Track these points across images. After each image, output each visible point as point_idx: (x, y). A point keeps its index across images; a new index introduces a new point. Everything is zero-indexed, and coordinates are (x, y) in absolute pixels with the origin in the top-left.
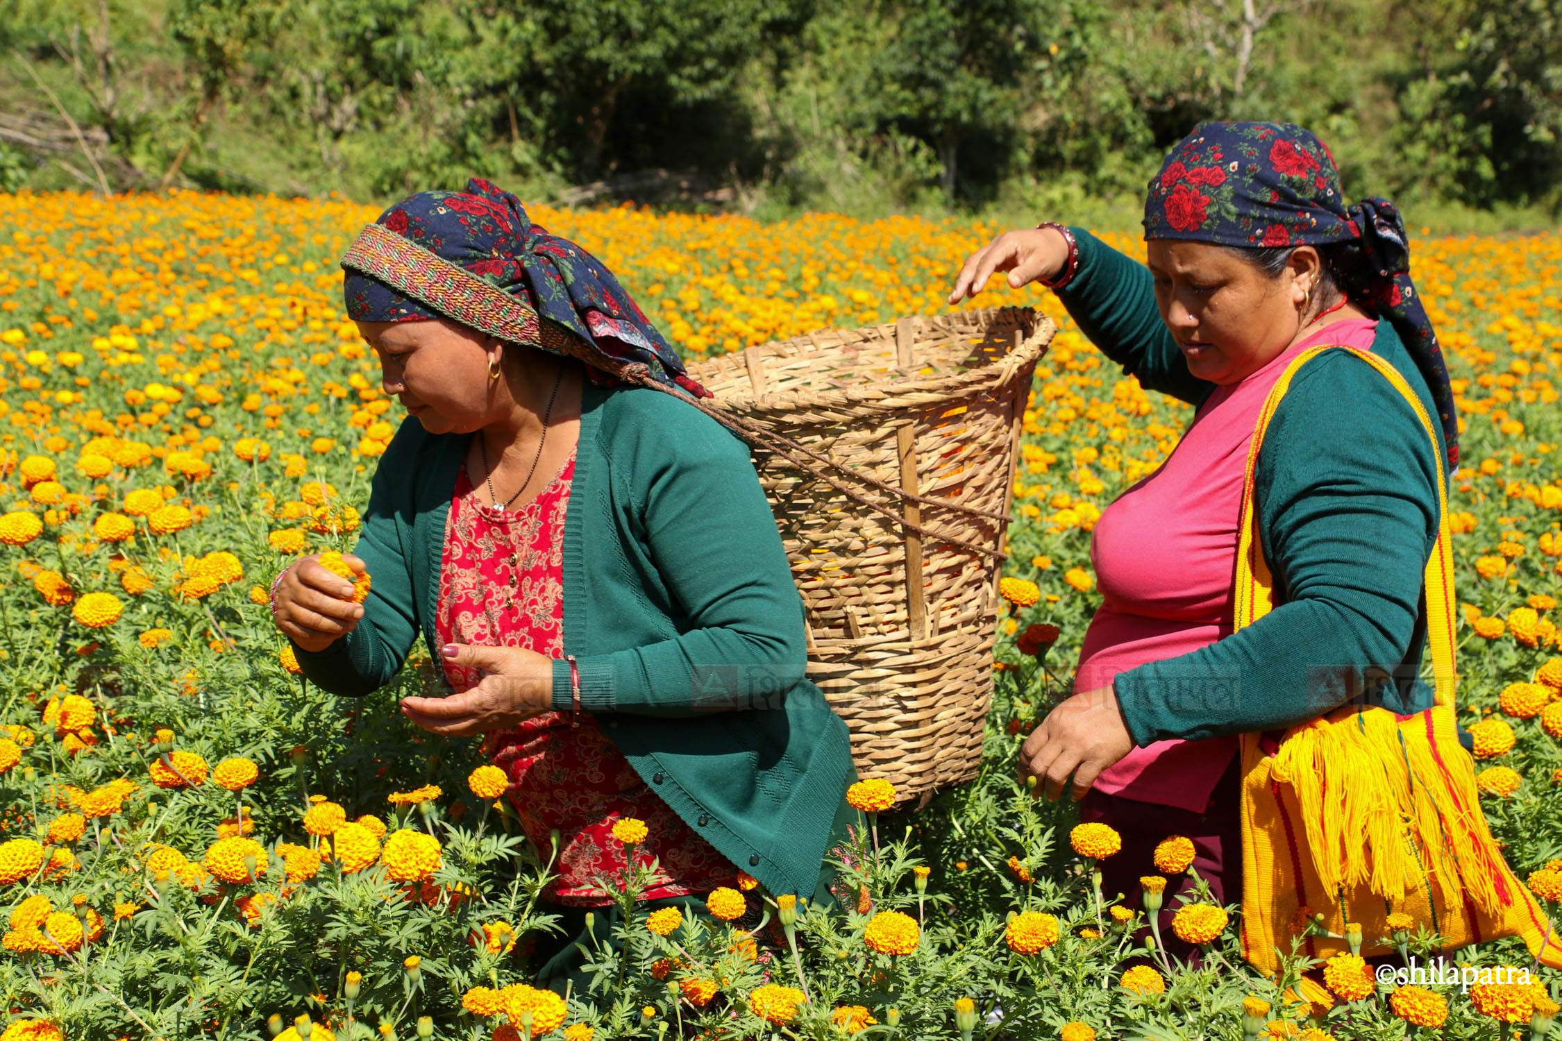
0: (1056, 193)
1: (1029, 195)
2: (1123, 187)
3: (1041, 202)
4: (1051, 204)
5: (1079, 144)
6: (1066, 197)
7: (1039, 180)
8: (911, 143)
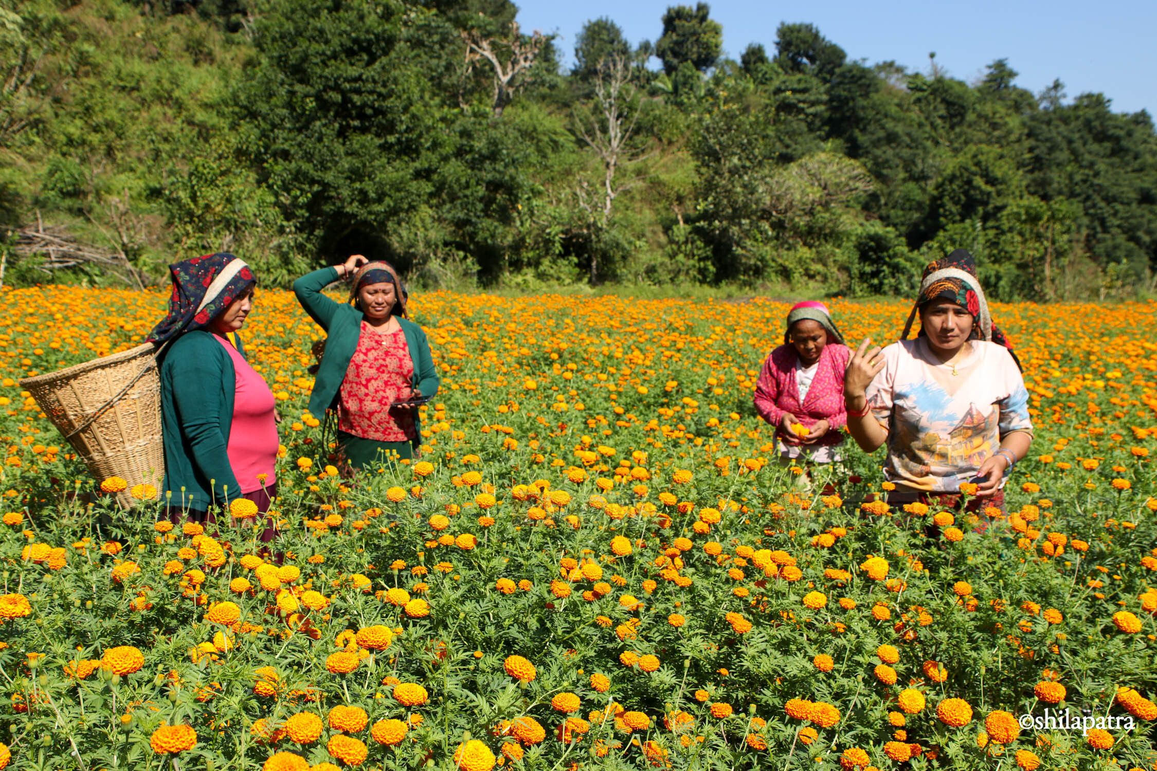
0: (519, 279)
1: (507, 281)
2: (552, 276)
3: (513, 284)
4: (518, 284)
5: (531, 254)
6: (525, 281)
7: (511, 272)
8: (461, 254)
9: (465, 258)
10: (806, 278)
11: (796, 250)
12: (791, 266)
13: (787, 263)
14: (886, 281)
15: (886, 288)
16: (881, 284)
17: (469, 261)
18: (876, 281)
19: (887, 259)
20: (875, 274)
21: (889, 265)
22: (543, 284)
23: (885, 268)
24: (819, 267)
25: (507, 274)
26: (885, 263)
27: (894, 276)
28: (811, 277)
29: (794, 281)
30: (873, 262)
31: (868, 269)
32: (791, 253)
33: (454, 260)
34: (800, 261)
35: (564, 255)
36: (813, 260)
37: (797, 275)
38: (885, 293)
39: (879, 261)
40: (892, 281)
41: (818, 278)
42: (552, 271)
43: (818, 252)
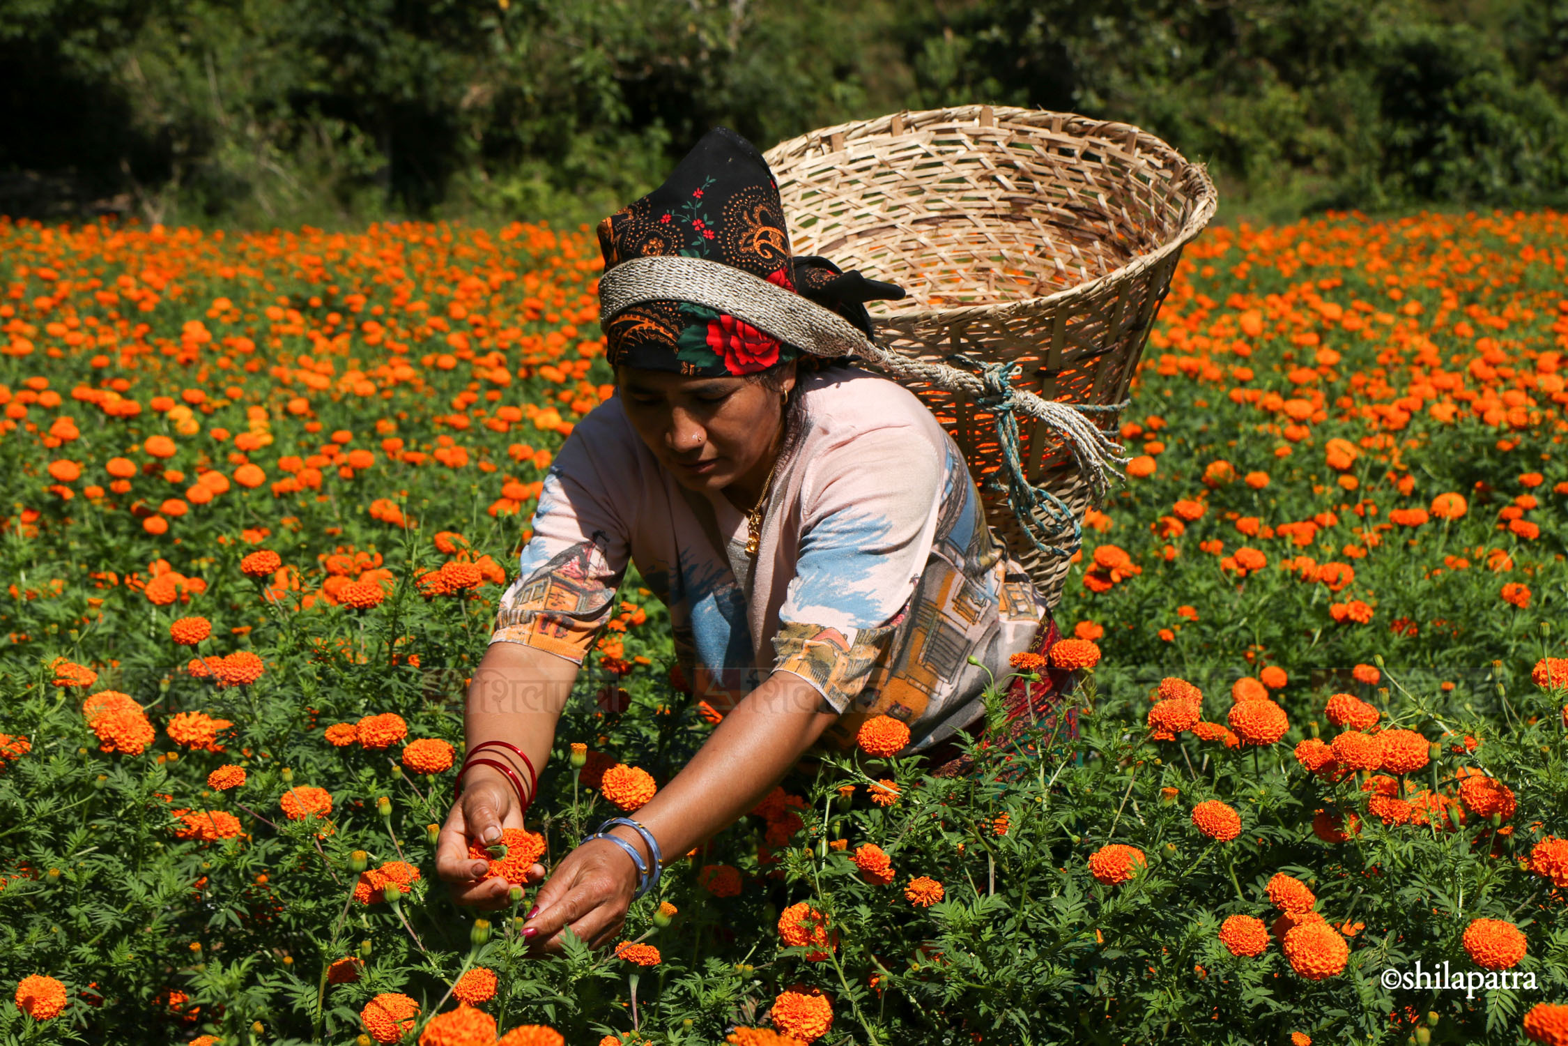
9: (346, 137)
10: (1285, 166)
11: (1259, 96)
12: (1244, 136)
13: (1233, 130)
14: (1449, 166)
15: (1446, 184)
16: (1437, 172)
17: (356, 144)
18: (1423, 168)
19: (1452, 108)
20: (1422, 148)
21: (1457, 124)
22: (574, 201)
23: (1447, 131)
24: (1323, 137)
25: (481, 176)
26: (1448, 118)
27: (1470, 152)
28: (1302, 162)
29: (1254, 175)
30: (1415, 117)
31: (1403, 135)
32: (1245, 103)
33: (320, 142)
34: (1269, 124)
35: (637, 123)
36: (1307, 118)
37: (1260, 159)
38: (1445, 197)
39: (1432, 113)
40: (1466, 163)
41: (1320, 163)
42: (602, 167)
43: (1317, 98)
